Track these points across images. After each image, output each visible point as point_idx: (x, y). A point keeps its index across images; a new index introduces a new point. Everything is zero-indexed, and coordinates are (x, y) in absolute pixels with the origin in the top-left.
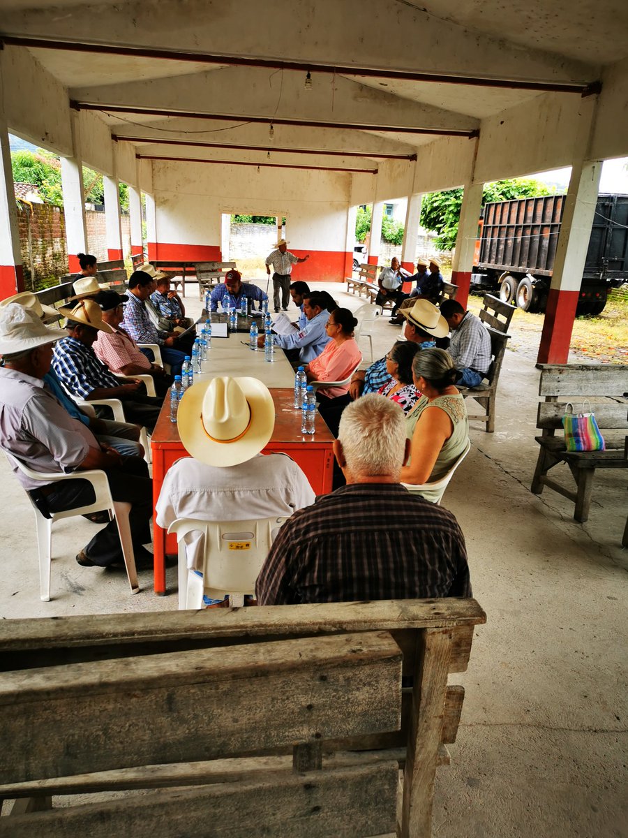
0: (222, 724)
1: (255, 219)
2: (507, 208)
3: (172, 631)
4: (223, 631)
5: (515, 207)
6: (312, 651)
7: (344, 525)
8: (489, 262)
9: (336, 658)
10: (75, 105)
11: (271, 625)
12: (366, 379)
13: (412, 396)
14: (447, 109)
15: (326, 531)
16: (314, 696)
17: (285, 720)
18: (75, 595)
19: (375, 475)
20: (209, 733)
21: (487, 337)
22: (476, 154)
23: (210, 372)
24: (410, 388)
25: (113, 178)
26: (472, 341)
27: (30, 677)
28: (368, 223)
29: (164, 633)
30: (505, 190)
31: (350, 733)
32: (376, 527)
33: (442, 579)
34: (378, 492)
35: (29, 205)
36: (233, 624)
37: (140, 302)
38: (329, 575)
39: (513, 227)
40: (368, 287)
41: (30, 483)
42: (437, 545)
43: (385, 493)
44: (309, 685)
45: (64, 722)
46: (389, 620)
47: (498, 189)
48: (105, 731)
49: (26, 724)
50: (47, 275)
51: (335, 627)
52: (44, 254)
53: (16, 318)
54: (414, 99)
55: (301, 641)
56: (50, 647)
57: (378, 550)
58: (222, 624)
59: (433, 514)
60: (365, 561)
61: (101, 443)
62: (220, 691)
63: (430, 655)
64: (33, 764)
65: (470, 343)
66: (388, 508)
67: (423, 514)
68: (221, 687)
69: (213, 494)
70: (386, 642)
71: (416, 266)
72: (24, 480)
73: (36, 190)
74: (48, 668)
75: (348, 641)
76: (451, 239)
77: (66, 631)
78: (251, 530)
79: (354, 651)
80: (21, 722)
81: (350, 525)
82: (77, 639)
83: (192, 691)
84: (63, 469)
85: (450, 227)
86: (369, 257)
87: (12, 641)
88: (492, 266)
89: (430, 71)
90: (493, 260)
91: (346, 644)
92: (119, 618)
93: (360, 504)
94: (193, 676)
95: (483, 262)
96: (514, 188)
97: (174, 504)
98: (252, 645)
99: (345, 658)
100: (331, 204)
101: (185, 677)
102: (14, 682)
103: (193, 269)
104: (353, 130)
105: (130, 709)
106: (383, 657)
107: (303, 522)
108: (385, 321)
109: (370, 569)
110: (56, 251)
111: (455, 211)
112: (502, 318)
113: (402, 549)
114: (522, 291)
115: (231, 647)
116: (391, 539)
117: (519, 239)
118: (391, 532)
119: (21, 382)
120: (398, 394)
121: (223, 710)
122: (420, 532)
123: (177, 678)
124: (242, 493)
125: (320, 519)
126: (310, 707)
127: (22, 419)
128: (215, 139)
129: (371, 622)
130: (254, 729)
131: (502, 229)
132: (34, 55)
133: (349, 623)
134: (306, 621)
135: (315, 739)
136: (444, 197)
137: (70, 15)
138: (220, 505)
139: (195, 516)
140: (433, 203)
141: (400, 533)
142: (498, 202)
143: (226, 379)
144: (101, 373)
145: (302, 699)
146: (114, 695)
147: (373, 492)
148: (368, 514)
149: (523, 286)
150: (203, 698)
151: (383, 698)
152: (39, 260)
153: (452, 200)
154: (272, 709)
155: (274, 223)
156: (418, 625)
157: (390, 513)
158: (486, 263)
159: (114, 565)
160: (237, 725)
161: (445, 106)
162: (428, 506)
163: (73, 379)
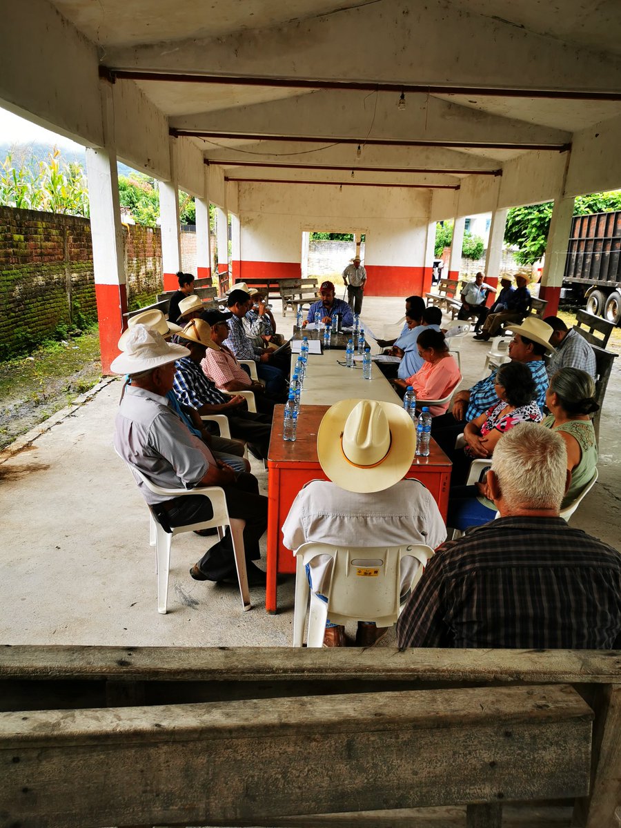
0: (402, 776)
1: (333, 237)
2: (594, 221)
3: (342, 670)
4: (395, 674)
5: (603, 220)
6: (493, 703)
7: (504, 560)
8: (575, 276)
9: (521, 713)
10: (174, 132)
11: (443, 671)
12: (471, 400)
13: (527, 418)
14: (539, 123)
15: (484, 564)
16: (498, 753)
17: (467, 776)
18: (190, 609)
19: (537, 508)
20: (387, 784)
21: (592, 355)
22: (567, 168)
23: (311, 390)
24: (524, 410)
25: (204, 200)
26: (576, 360)
27: (209, 712)
28: (445, 238)
29: (333, 672)
30: (591, 203)
31: (534, 796)
32: (539, 563)
33: (612, 622)
34: (540, 526)
35: (126, 227)
36: (403, 666)
37: (238, 319)
38: (489, 611)
39: (601, 240)
40: (449, 303)
41: (154, 498)
42: (607, 584)
43: (547, 527)
44: (493, 740)
45: (244, 763)
46: (570, 673)
47: (584, 202)
48: (284, 774)
49: (207, 761)
50: (140, 292)
51: (512, 677)
52: (138, 272)
53: (140, 338)
54: (503, 115)
55: (479, 691)
56: (222, 680)
57: (543, 587)
58: (392, 666)
59: (599, 551)
60: (529, 598)
61: (217, 460)
62: (400, 740)
63: (614, 712)
64: (213, 804)
65: (574, 361)
66: (552, 542)
67: (589, 550)
68: (401, 736)
69: (346, 519)
70: (572, 698)
71: (500, 280)
72: (147, 494)
73: (129, 212)
74: (225, 703)
75: (530, 694)
76: (533, 253)
77: (236, 663)
78: (381, 557)
79: (540, 707)
80: (202, 760)
81: (511, 559)
82: (248, 673)
83: (372, 739)
84: (185, 485)
85: (532, 241)
86: (449, 272)
87: (185, 671)
88: (577, 279)
89: (527, 87)
90: (579, 274)
91: (528, 698)
92: (285, 652)
93: (521, 537)
94: (374, 722)
95: (568, 276)
96: (602, 200)
97: (304, 527)
98: (428, 691)
99: (531, 714)
100: (410, 220)
101: (365, 724)
102: (194, 716)
103: (277, 286)
104: (437, 148)
105: (309, 753)
106: (573, 716)
107: (457, 555)
108: (469, 337)
109: (534, 608)
110: (148, 269)
111: (538, 224)
112: (599, 335)
113: (570, 587)
114: (611, 306)
115: (405, 692)
116: (557, 576)
117: (608, 252)
118: (556, 568)
119: (148, 399)
120: (511, 416)
121: (403, 761)
122: (587, 570)
123: (358, 724)
124: (374, 519)
125: (476, 552)
126: (493, 764)
127: (149, 435)
128: (301, 161)
129: (551, 673)
130: (434, 784)
131: (589, 243)
132: (141, 87)
133: (527, 673)
134: (480, 669)
135: (497, 799)
136: (526, 211)
137: (177, 49)
138: (353, 530)
139: (326, 541)
140: (515, 217)
141: (567, 569)
142: (584, 215)
143: (373, 404)
144: (208, 390)
145: (485, 755)
146: (294, 738)
147: (535, 526)
148: (530, 548)
149: (612, 300)
150: (383, 746)
151: (571, 760)
152: (133, 278)
153: (536, 214)
154: (453, 764)
155: (351, 239)
156: (602, 680)
157: (554, 548)
158: (571, 277)
159: (225, 580)
160: (416, 779)
161: (536, 121)
162: (593, 541)
163: (183, 395)
